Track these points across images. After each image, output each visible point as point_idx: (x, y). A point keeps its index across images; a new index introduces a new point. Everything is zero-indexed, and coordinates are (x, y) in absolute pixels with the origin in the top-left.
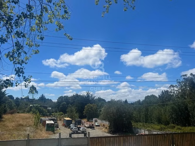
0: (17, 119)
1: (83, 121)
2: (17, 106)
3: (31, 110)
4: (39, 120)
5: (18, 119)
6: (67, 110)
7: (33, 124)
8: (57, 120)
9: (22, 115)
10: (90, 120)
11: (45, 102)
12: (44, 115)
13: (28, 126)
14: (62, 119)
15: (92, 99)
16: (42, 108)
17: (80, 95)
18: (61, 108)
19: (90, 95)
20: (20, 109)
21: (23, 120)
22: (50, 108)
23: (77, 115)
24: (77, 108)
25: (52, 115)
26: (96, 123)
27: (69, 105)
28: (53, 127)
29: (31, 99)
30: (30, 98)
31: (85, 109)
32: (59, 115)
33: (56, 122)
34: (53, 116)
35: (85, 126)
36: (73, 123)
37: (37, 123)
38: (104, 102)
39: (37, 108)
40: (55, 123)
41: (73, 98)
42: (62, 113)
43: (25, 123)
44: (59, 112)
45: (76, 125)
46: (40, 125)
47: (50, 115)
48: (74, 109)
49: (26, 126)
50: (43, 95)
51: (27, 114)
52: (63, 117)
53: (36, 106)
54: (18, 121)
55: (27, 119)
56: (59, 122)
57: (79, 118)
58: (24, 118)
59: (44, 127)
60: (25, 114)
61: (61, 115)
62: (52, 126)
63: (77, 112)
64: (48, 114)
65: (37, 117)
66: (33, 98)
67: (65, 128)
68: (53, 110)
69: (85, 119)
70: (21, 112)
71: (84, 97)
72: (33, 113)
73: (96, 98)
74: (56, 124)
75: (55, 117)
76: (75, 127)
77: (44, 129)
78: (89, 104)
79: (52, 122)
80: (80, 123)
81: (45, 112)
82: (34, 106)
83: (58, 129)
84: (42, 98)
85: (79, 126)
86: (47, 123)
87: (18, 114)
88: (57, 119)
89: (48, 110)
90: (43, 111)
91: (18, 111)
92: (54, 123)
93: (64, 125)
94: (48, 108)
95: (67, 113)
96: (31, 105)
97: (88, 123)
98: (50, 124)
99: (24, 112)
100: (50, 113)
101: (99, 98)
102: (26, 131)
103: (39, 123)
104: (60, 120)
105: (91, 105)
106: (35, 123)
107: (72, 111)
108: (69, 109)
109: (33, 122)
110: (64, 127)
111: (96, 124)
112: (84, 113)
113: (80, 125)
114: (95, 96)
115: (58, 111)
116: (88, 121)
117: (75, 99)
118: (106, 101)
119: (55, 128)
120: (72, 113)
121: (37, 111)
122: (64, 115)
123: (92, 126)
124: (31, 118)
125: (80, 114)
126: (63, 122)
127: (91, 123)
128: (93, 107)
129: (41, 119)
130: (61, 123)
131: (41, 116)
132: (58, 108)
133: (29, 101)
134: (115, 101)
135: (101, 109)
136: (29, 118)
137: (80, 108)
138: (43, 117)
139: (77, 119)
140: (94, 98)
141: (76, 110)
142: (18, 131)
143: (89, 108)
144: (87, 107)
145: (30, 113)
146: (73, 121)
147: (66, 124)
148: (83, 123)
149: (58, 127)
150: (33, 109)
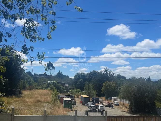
0: (36, 96)
1: (101, 99)
3: (48, 87)
4: (56, 96)
6: (84, 87)
7: (51, 101)
8: (75, 97)
9: (40, 91)
10: (108, 98)
11: (62, 78)
12: (62, 92)
13: (46, 103)
14: (79, 96)
15: (111, 76)
16: (59, 85)
17: (97, 72)
18: (78, 85)
19: (109, 72)
20: (38, 86)
21: (41, 96)
22: (68, 85)
23: (94, 92)
24: (94, 85)
25: (70, 92)
26: (115, 101)
27: (86, 82)
28: (71, 104)
29: (48, 76)
30: (48, 74)
31: (103, 87)
32: (76, 92)
33: (73, 99)
34: (71, 93)
35: (103, 104)
36: (90, 100)
37: (55, 100)
38: (123, 79)
39: (54, 85)
40: (72, 100)
42: (80, 90)
43: (43, 100)
44: (77, 89)
45: (94, 103)
46: (58, 102)
48: (91, 86)
49: (44, 102)
50: (60, 71)
51: (45, 90)
52: (81, 94)
53: (54, 82)
54: (36, 97)
55: (45, 95)
56: (76, 99)
57: (97, 96)
58: (42, 94)
59: (61, 104)
60: (43, 90)
61: (78, 92)
62: (69, 103)
63: (94, 90)
64: (66, 90)
65: (55, 93)
66: (50, 74)
67: (83, 106)
68: (70, 87)
69: (104, 97)
70: (40, 88)
71: (102, 74)
72: (50, 90)
73: (115, 75)
74: (73, 101)
75: (72, 94)
76: (93, 105)
77: (62, 106)
78: (108, 81)
79: (69, 99)
80: (98, 101)
81: (62, 89)
82: (51, 83)
84: (60, 75)
85: (97, 104)
86: (64, 100)
87: (36, 90)
88: (74, 96)
89: (66, 87)
90: (61, 87)
91: (36, 87)
92: (71, 100)
93: (81, 102)
94: (65, 85)
95: (84, 91)
96: (48, 82)
97: (107, 101)
98: (67, 101)
101: (118, 75)
102: (43, 107)
104: (78, 97)
105: (110, 83)
106: (52, 99)
107: (89, 89)
108: (86, 86)
110: (81, 105)
111: (115, 103)
112: (102, 91)
113: (98, 103)
114: (114, 74)
115: (75, 88)
116: (107, 99)
117: (92, 76)
118: (126, 78)
119: (72, 105)
120: (90, 90)
121: (55, 88)
122: (81, 92)
123: (111, 105)
124: (49, 94)
125: (98, 91)
126: (80, 99)
127: (109, 101)
128: (111, 85)
129: (59, 96)
130: (78, 100)
131: (59, 93)
132: (75, 85)
133: (47, 77)
134: (137, 79)
135: (120, 87)
136: (48, 94)
137: (98, 85)
138: (61, 93)
139: (95, 97)
140: (113, 75)
141: (93, 87)
142: (37, 106)
143: (107, 85)
144: (105, 84)
145: (48, 90)
146: (90, 98)
147: (83, 102)
148: (101, 102)
149: (75, 105)
150: (51, 86)
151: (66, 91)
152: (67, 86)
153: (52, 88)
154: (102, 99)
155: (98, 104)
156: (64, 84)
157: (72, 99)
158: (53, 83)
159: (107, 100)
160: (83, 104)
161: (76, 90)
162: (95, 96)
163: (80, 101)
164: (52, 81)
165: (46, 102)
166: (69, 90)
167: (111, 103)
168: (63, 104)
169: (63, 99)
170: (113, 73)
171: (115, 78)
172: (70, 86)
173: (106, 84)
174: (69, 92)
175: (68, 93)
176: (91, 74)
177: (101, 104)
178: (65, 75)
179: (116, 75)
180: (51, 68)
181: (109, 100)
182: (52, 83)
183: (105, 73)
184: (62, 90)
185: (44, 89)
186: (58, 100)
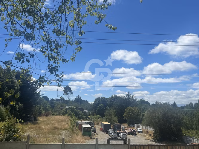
1: (123, 126)
2: (52, 108)
3: (66, 113)
4: (74, 123)
5: (53, 121)
6: (105, 113)
7: (69, 128)
9: (57, 117)
10: (131, 125)
11: (81, 104)
12: (80, 118)
13: (64, 130)
15: (133, 101)
16: (78, 110)
17: (119, 97)
18: (98, 110)
19: (131, 97)
20: (55, 111)
21: (58, 123)
22: (87, 111)
23: (116, 119)
24: (116, 111)
25: (89, 118)
26: (138, 129)
27: (106, 108)
29: (66, 100)
30: (65, 99)
31: (125, 113)
32: (96, 118)
33: (92, 126)
34: (90, 119)
35: (125, 132)
36: (111, 127)
37: (73, 127)
38: (147, 104)
39: (72, 110)
40: (92, 127)
41: (111, 100)
42: (100, 116)
43: (60, 127)
44: (97, 115)
45: (115, 130)
46: (77, 129)
47: (86, 119)
48: (112, 112)
49: (61, 129)
50: (78, 96)
52: (101, 121)
54: (53, 124)
55: (62, 121)
56: (96, 126)
57: (118, 123)
58: (60, 120)
59: (80, 131)
60: (60, 116)
61: (98, 118)
63: (115, 116)
65: (73, 120)
66: (68, 99)
67: (103, 133)
68: (89, 113)
69: (126, 124)
70: (56, 114)
71: (124, 98)
73: (138, 100)
74: (93, 128)
75: (91, 120)
76: (114, 132)
77: (80, 133)
78: (130, 106)
79: (89, 126)
80: (119, 128)
81: (81, 115)
82: (69, 108)
83: (95, 134)
84: (78, 100)
85: (118, 132)
87: (53, 116)
88: (94, 123)
89: (85, 113)
90: (79, 113)
91: (53, 113)
92: (91, 127)
93: (101, 130)
94: (84, 110)
95: (104, 117)
96: (66, 107)
97: (129, 128)
98: (86, 128)
99: (59, 115)
100: (87, 116)
101: (141, 100)
102: (61, 134)
103: (75, 126)
104: (98, 124)
105: (132, 109)
106: (70, 126)
107: (110, 115)
109: (68, 125)
110: (102, 132)
112: (123, 117)
113: (120, 130)
115: (95, 114)
116: (129, 126)
117: (113, 101)
118: (150, 104)
119: (92, 133)
121: (73, 114)
122: (101, 118)
124: (67, 121)
125: (119, 118)
126: (100, 126)
128: (134, 111)
129: (77, 123)
130: (98, 127)
131: (77, 120)
132: (95, 110)
133: (65, 103)
134: (162, 104)
135: (144, 113)
136: (65, 121)
137: (119, 111)
138: (79, 120)
139: (116, 124)
140: (135, 100)
141: (114, 113)
142: (53, 134)
143: (129, 111)
144: (127, 110)
145: (66, 116)
146: (111, 125)
147: (104, 129)
148: (123, 129)
150: (68, 111)
151: (85, 117)
153: (69, 115)
155: (120, 132)
157: (91, 125)
161: (95, 116)
162: (117, 123)
163: (100, 128)
165: (64, 129)
167: (134, 131)
168: (81, 131)
169: (82, 126)
170: (136, 98)
171: (138, 103)
173: (128, 109)
175: (87, 119)
176: (112, 98)
177: (123, 132)
178: (84, 100)
180: (69, 92)
181: (132, 127)
182: (70, 109)
185: (62, 115)
186: (76, 127)
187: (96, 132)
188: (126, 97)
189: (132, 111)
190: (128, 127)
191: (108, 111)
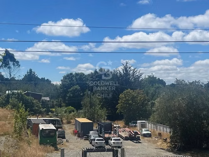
1: (115, 126)
3: (7, 102)
6: (82, 103)
7: (13, 131)
8: (63, 123)
10: (130, 124)
11: (35, 84)
12: (35, 113)
13: (2, 135)
14: (72, 121)
15: (135, 79)
16: (30, 98)
18: (70, 97)
19: (131, 72)
22: (48, 99)
23: (103, 113)
25: (52, 112)
26: (143, 129)
27: (85, 93)
28: (54, 137)
29: (7, 79)
30: (5, 77)
31: (119, 102)
32: (65, 113)
33: (59, 126)
34: (55, 113)
35: (119, 136)
36: (94, 128)
37: (21, 129)
38: (160, 85)
39: (20, 97)
40: (57, 128)
41: (94, 77)
42: (73, 108)
44: (66, 106)
45: (101, 133)
46: (29, 132)
47: (47, 113)
48: (96, 99)
50: (31, 70)
52: (74, 116)
53: (18, 93)
56: (66, 126)
57: (107, 119)
61: (70, 112)
62: (52, 134)
63: (102, 107)
64: (44, 110)
65: (21, 116)
66: (10, 75)
67: (79, 139)
68: (53, 102)
71: (119, 74)
72: (12, 109)
73: (143, 77)
74: (59, 130)
75: (57, 116)
76: (100, 136)
77: (35, 141)
78: (129, 89)
79: (51, 127)
80: (109, 129)
81: (37, 106)
82: (13, 94)
83: (64, 140)
84: (31, 77)
85: (107, 136)
86: (41, 129)
88: (62, 121)
89: (44, 103)
90: (33, 103)
92: (55, 128)
93: (75, 133)
94: (43, 98)
95: (82, 109)
96: (7, 92)
98: (47, 131)
100: (48, 107)
101: (149, 77)
103: (26, 128)
104: (69, 123)
105: (133, 93)
106: (15, 128)
107: (92, 105)
108: (86, 100)
109: (12, 126)
110: (76, 137)
111: (144, 132)
112: (117, 109)
113: (110, 133)
114: (142, 74)
115: (63, 104)
116: (127, 124)
118: (165, 83)
119: (57, 139)
120: (93, 108)
121: (20, 105)
122: (75, 112)
123: (135, 136)
124: (9, 117)
125: (109, 110)
126: (74, 127)
127: (132, 129)
128: (136, 97)
129: (30, 121)
130: (70, 129)
131: (29, 115)
132: (64, 98)
133: (4, 83)
134: (186, 84)
135: (154, 101)
136: (5, 118)
138: (33, 115)
139: (103, 122)
140: (139, 77)
141: (100, 102)
143: (127, 98)
144: (123, 96)
145: (7, 109)
146: (94, 124)
147: (79, 132)
148: (116, 130)
149: (64, 138)
150: (12, 100)
152: (45, 100)
153: (14, 106)
154: (117, 126)
155: (110, 136)
156: (40, 96)
157: (56, 125)
158: (17, 95)
159: (128, 128)
160: (79, 137)
161: (64, 109)
162: (104, 119)
163: (73, 129)
164: (15, 91)
165: (2, 133)
166: (51, 109)
167: (136, 133)
168: (38, 136)
169: (39, 128)
170: (140, 73)
171: (144, 83)
172: (53, 100)
173: (125, 95)
174: (50, 113)
175: (48, 115)
176: (97, 74)
177: (115, 136)
178: (42, 78)
179: (147, 77)
180: (11, 63)
181: (132, 126)
182: (15, 95)
183: (124, 72)
184: (36, 108)
186: (28, 129)
187: (65, 138)
188: (122, 72)
189: (133, 98)
190: (125, 127)
191: (89, 99)
